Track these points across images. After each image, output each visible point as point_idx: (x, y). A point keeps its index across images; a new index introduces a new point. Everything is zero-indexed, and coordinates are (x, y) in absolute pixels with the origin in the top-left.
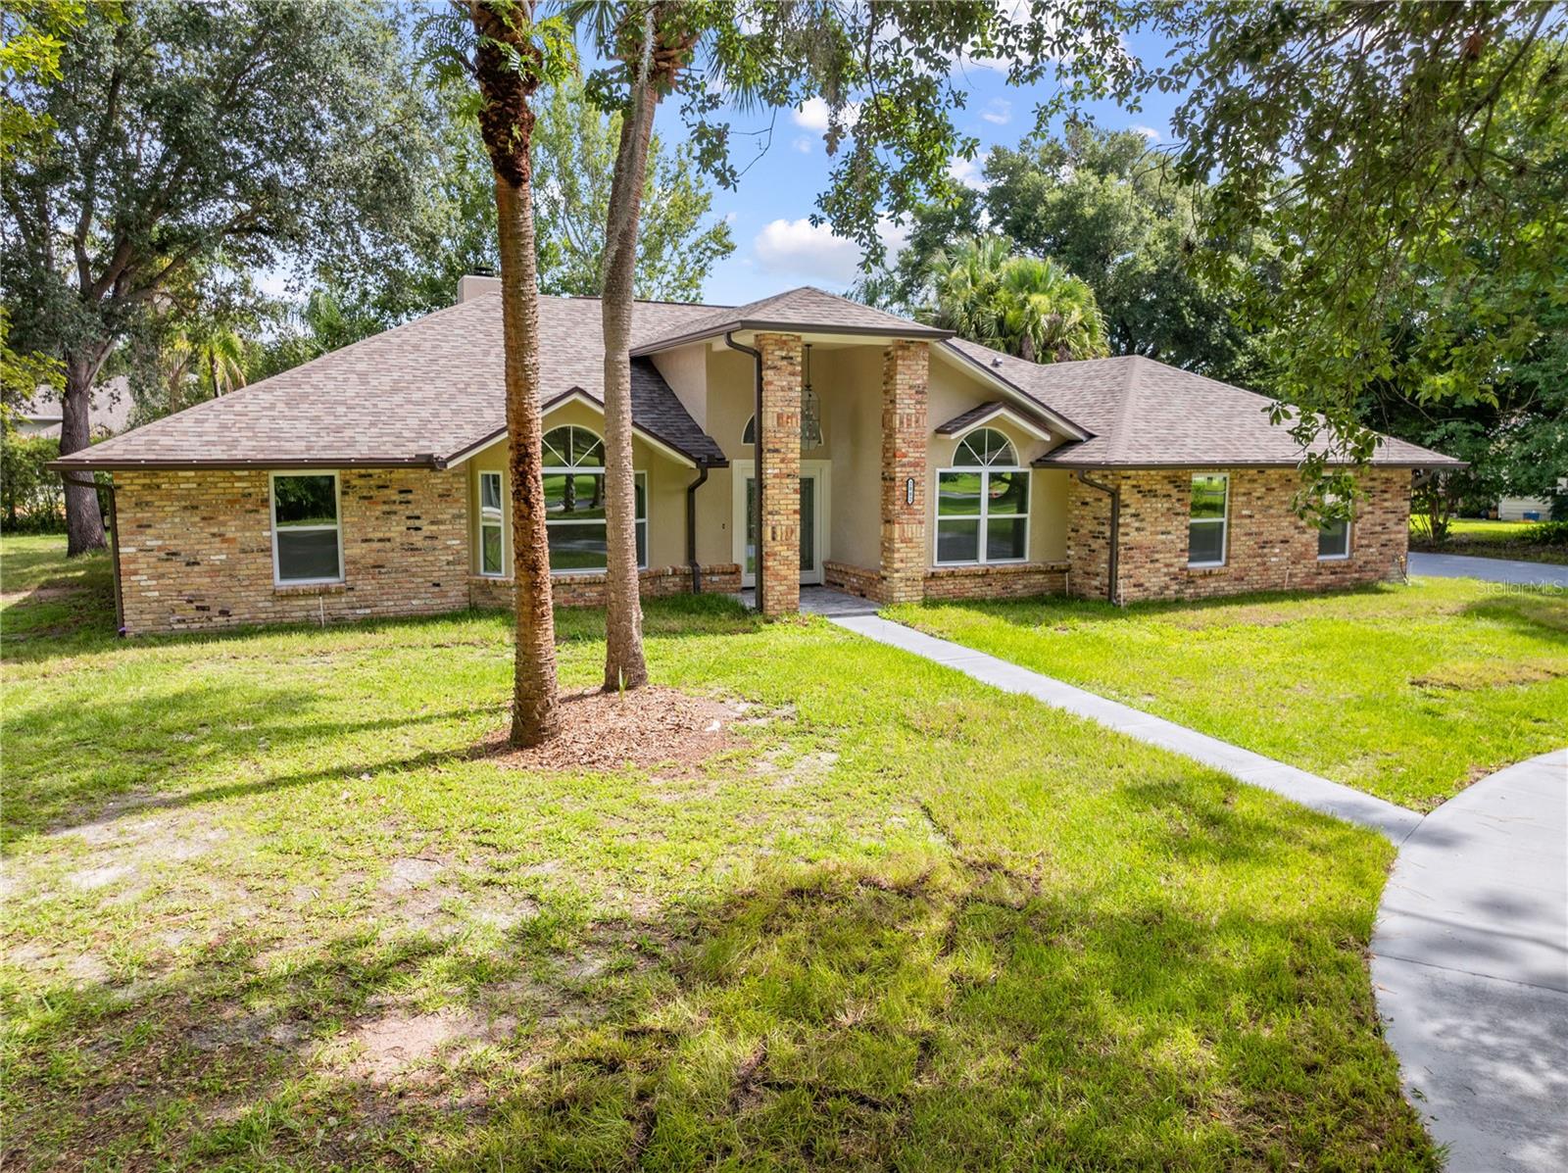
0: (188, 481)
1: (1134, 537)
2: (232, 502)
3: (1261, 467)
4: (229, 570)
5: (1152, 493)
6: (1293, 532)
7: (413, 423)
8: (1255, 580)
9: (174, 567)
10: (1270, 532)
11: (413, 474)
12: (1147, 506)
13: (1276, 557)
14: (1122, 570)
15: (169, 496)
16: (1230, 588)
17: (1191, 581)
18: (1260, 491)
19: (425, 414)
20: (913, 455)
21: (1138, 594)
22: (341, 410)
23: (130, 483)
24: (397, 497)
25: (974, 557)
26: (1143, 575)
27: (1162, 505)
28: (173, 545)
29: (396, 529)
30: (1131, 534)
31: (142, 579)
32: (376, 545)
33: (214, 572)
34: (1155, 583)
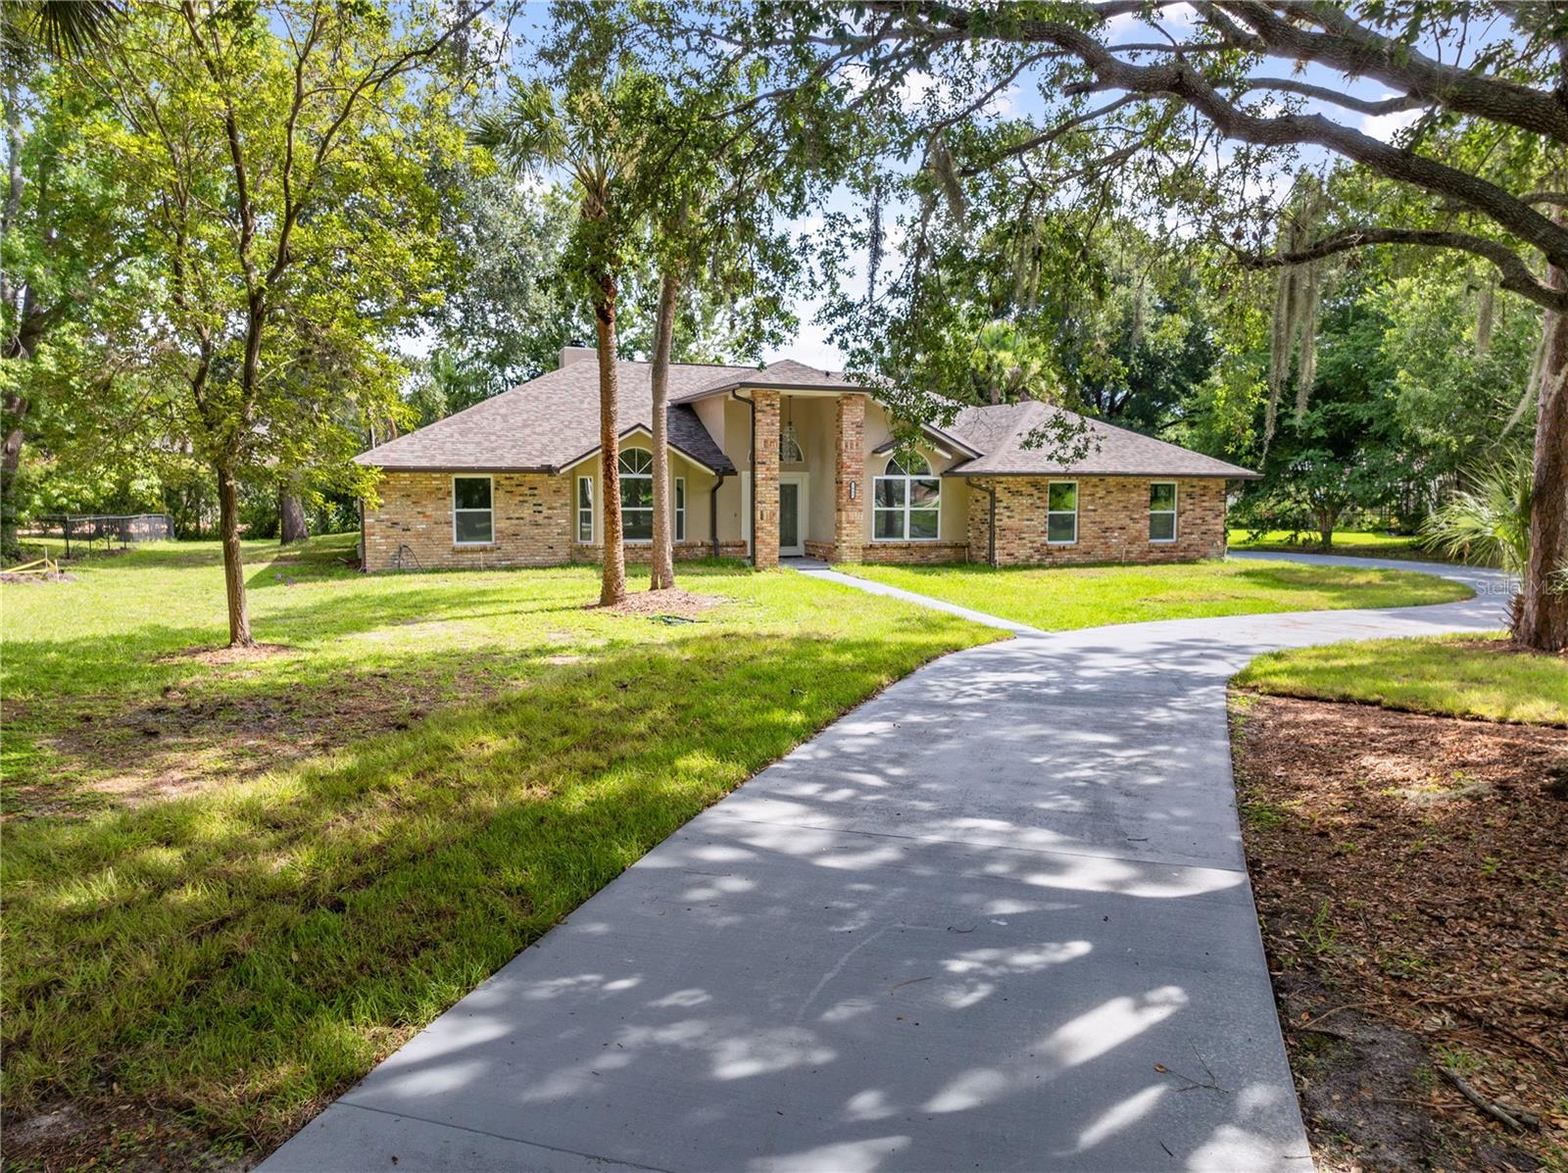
0: (405, 479)
1: (1006, 522)
2: (430, 493)
3: (1102, 476)
4: (427, 534)
6: (1128, 521)
7: (538, 446)
8: (1100, 553)
9: (396, 531)
10: (1111, 521)
11: (537, 478)
12: (1015, 502)
13: (1116, 539)
14: (997, 544)
15: (394, 488)
16: (1079, 559)
17: (1049, 553)
18: (1102, 493)
19: (545, 440)
20: (854, 467)
21: (1010, 561)
22: (493, 438)
24: (528, 492)
25: (902, 536)
26: (1013, 547)
27: (1026, 501)
28: (396, 518)
29: (527, 512)
30: (1003, 520)
31: (377, 539)
32: (514, 522)
33: (419, 535)
34: (1022, 553)
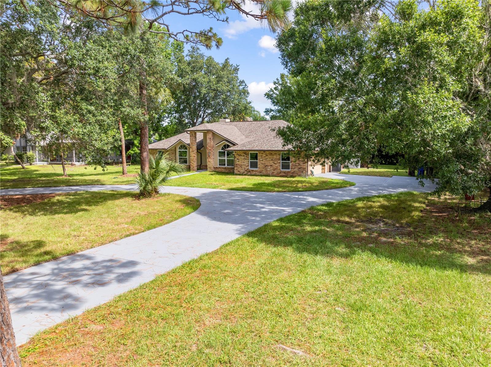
2: (154, 153)
3: (264, 151)
5: (241, 155)
6: (273, 164)
8: (264, 172)
10: (267, 163)
12: (240, 158)
13: (269, 168)
14: (235, 168)
16: (258, 174)
17: (249, 171)
18: (264, 156)
20: (210, 148)
21: (239, 173)
25: (225, 165)
26: (240, 169)
27: (243, 157)
30: (237, 162)
34: (242, 171)
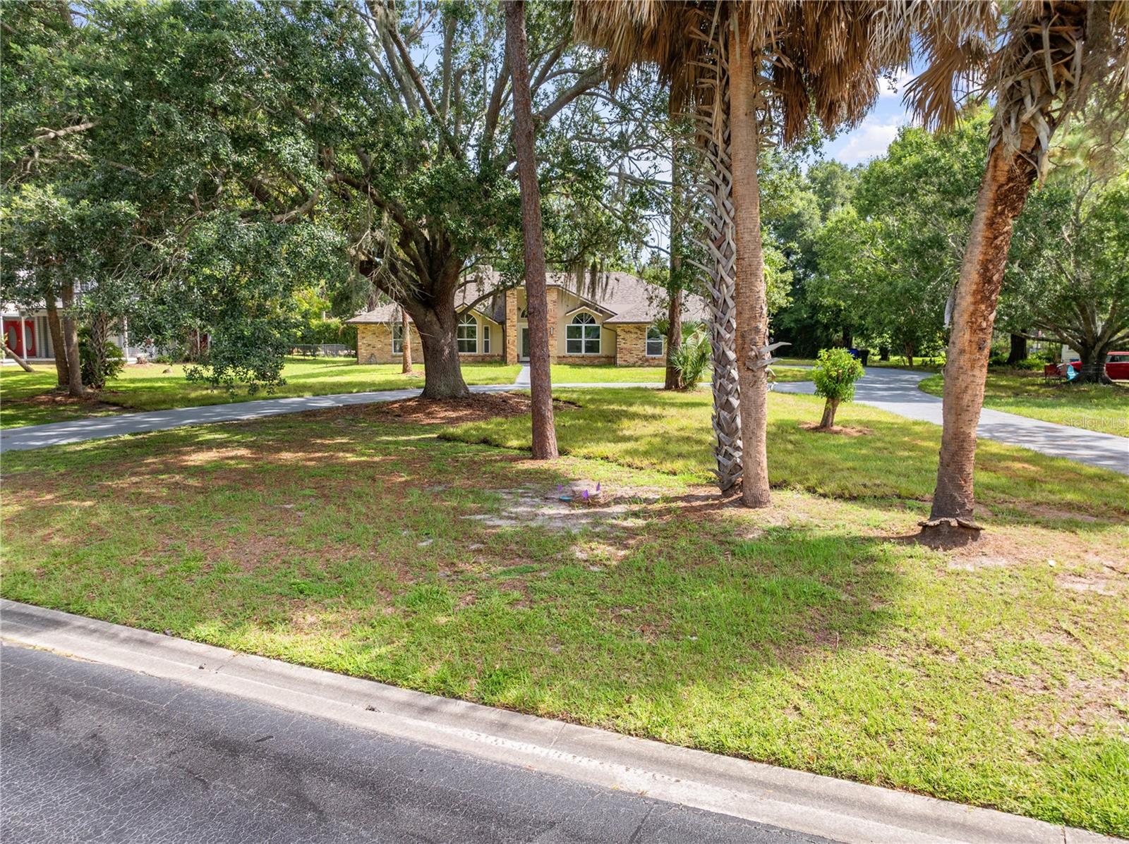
0: (373, 327)
1: (623, 345)
2: (383, 332)
4: (382, 349)
5: (630, 332)
9: (370, 348)
12: (627, 336)
14: (618, 356)
15: (369, 331)
17: (647, 360)
20: (553, 320)
21: (625, 363)
23: (361, 327)
25: (580, 351)
26: (628, 357)
27: (634, 336)
28: (369, 342)
30: (621, 344)
31: (363, 351)
32: (417, 344)
33: (379, 350)
34: (632, 360)
